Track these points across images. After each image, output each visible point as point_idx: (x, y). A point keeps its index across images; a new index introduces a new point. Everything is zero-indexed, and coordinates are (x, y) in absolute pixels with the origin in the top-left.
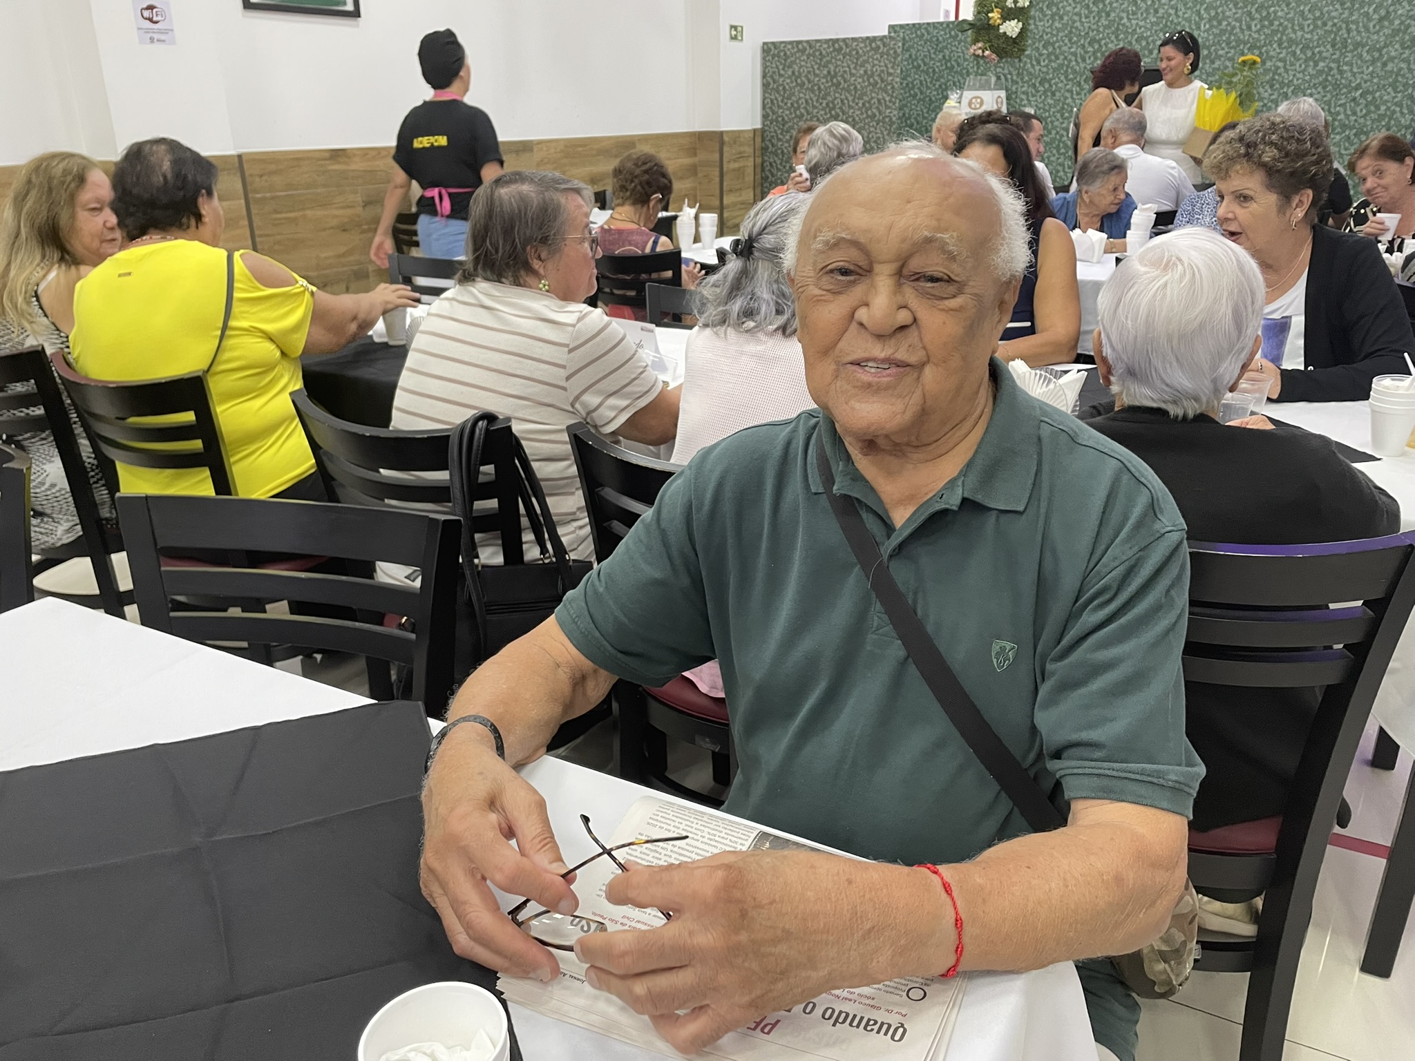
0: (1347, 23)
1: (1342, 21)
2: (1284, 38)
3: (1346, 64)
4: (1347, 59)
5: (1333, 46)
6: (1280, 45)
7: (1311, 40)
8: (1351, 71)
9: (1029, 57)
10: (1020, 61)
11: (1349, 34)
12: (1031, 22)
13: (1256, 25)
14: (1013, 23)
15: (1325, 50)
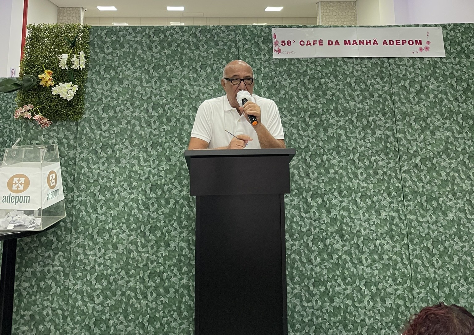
0: (390, 94)
1: (385, 92)
2: (339, 107)
3: (399, 131)
4: (398, 127)
5: (384, 115)
6: (337, 113)
7: (363, 109)
8: (405, 138)
9: (89, 121)
10: (77, 124)
11: (394, 104)
12: (88, 84)
13: (311, 94)
14: (68, 85)
15: (378, 119)
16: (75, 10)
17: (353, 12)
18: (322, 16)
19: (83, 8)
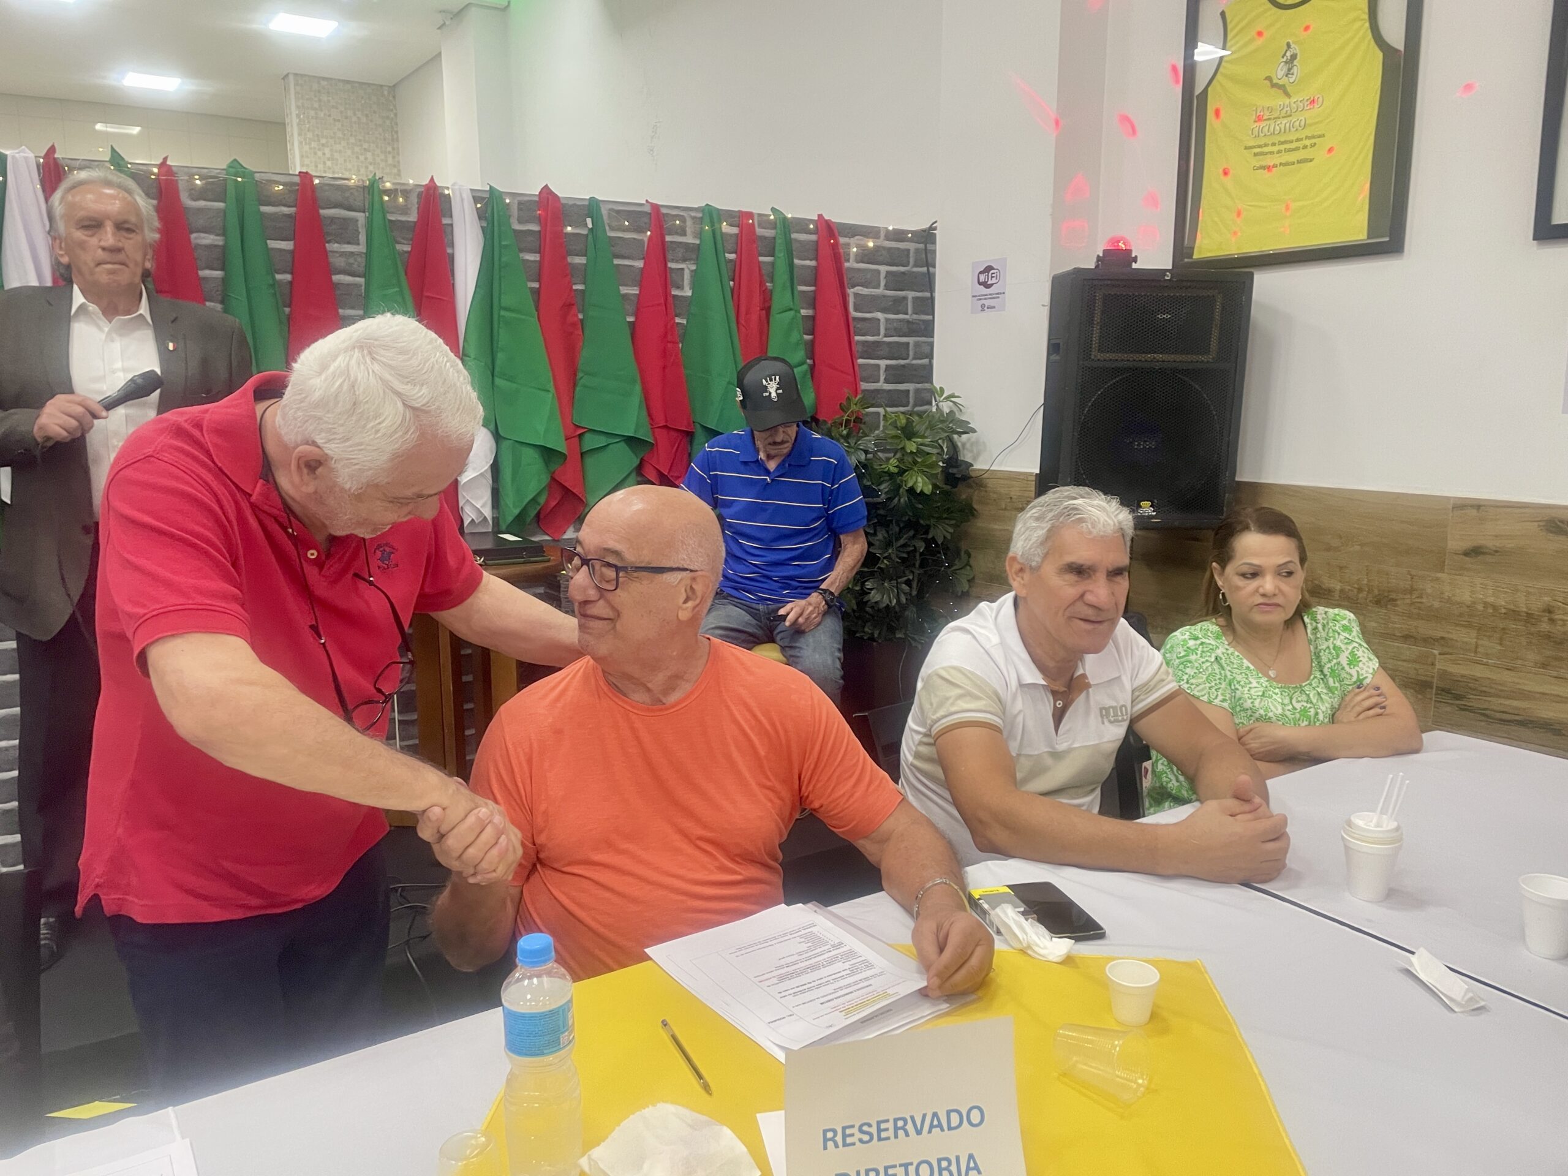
17: (388, 117)
18: (298, 116)
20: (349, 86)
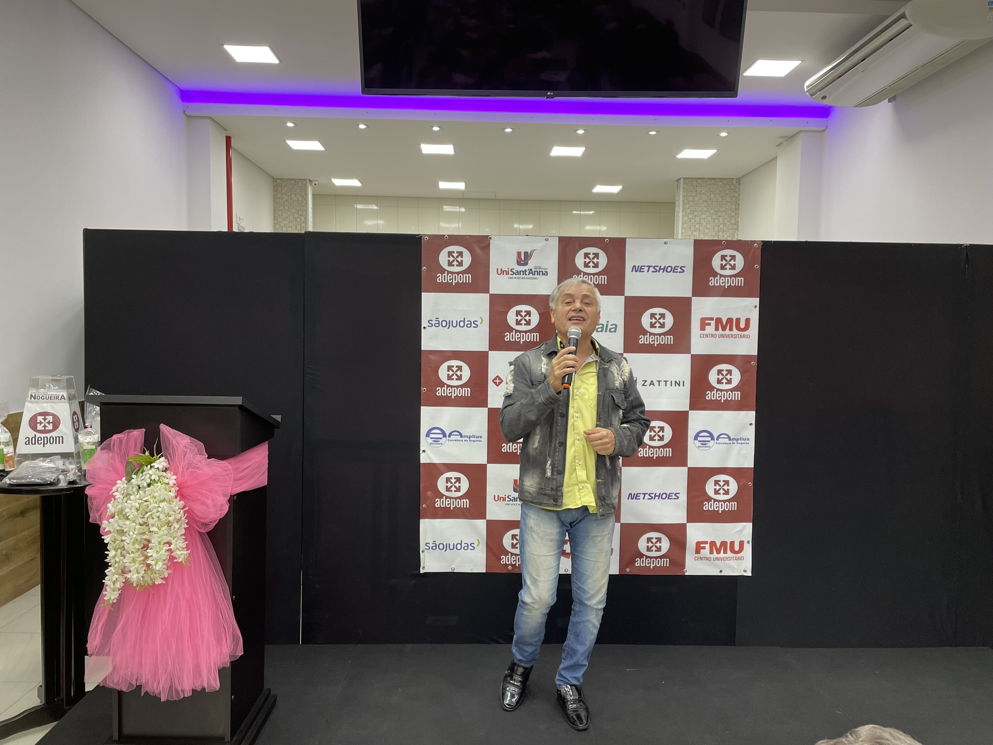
16: (300, 184)
18: (683, 201)
19: (310, 181)
20: (713, 181)
